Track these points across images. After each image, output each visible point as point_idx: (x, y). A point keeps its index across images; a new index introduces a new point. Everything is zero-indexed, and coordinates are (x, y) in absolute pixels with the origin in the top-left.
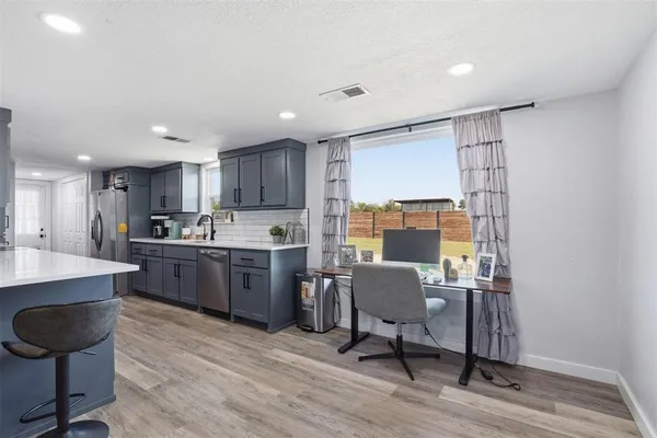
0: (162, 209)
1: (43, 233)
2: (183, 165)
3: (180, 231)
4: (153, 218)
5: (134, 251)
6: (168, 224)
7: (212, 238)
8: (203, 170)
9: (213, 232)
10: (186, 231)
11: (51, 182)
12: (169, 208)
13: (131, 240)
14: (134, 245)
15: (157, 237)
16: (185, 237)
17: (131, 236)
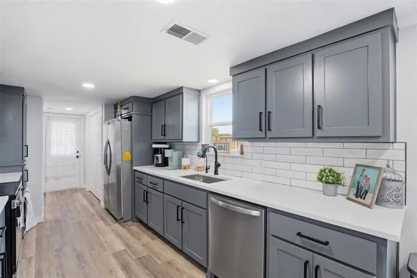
0: (163, 138)
1: (78, 154)
2: (184, 91)
3: (180, 161)
4: (154, 146)
5: (137, 180)
6: (168, 153)
7: (216, 173)
8: (203, 96)
9: (217, 165)
10: (185, 162)
11: (84, 116)
12: (169, 137)
13: (134, 168)
14: (137, 175)
15: (158, 165)
16: (185, 168)
17: (134, 163)
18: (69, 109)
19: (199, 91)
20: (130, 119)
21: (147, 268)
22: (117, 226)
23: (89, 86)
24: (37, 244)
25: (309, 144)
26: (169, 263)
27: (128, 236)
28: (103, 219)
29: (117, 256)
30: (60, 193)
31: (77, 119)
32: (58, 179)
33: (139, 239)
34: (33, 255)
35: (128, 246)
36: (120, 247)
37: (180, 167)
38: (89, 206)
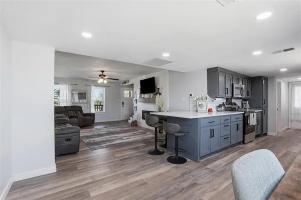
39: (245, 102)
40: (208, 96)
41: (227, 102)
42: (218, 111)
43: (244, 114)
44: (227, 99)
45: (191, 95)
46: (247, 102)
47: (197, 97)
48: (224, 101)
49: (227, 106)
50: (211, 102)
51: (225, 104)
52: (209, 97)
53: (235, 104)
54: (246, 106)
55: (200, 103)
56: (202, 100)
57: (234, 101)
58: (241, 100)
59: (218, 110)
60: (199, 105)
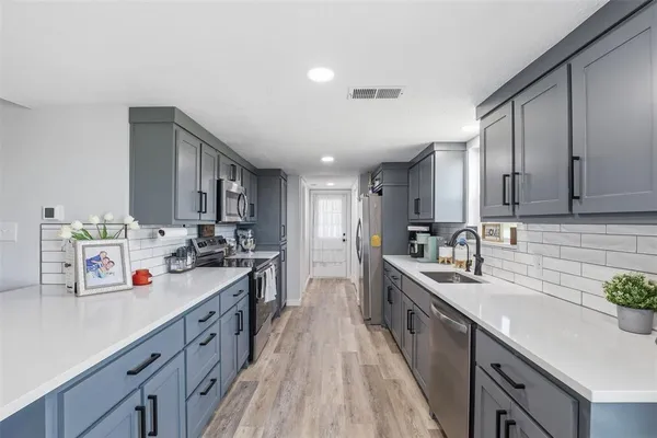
0: (417, 217)
1: (345, 237)
2: (436, 148)
3: (437, 251)
4: (410, 228)
7: (478, 271)
9: (479, 260)
13: (384, 257)
14: (386, 266)
15: (414, 256)
16: (443, 262)
17: (384, 251)
18: (330, 184)
19: (465, 144)
20: (380, 193)
21: (367, 377)
22: (363, 327)
23: (328, 159)
24: (288, 323)
25: (565, 227)
26: (395, 381)
27: (369, 340)
28: (352, 316)
29: (346, 356)
30: (325, 281)
31: (343, 195)
32: (323, 264)
33: (377, 347)
34: (281, 332)
35: (361, 350)
36: (353, 347)
37: (437, 259)
38: (346, 299)
39: (244, 233)
40: (129, 220)
41: (200, 235)
42: (171, 272)
43: (251, 275)
44: (200, 228)
45: (50, 213)
46: (249, 233)
47: (78, 225)
48: (193, 234)
49: (201, 251)
50: (147, 244)
51: (195, 243)
52: (134, 225)
53: (222, 241)
54: (246, 243)
55: (91, 253)
56: (105, 237)
57: (219, 231)
58: (235, 228)
59: (173, 267)
60: (89, 263)
